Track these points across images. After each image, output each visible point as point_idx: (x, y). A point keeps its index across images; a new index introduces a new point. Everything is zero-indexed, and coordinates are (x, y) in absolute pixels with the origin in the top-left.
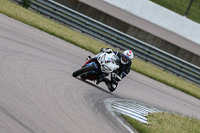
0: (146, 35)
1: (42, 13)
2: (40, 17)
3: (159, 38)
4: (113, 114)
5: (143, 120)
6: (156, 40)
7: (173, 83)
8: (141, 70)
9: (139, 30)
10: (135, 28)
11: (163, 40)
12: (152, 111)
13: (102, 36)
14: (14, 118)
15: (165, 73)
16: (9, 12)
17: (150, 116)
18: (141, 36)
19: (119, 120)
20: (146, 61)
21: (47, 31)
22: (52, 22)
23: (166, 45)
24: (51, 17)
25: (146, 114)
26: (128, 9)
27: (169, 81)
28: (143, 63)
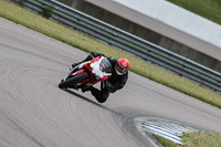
0: (180, 47)
1: (64, 24)
2: (62, 27)
3: (194, 50)
4: (144, 134)
5: (177, 141)
6: (190, 52)
7: (210, 99)
8: (175, 85)
9: (172, 41)
10: (168, 39)
11: (198, 52)
12: (186, 130)
13: (131, 48)
14: (35, 141)
15: (201, 88)
16: (29, 23)
17: (185, 136)
18: (174, 48)
19: (150, 140)
20: (181, 75)
21: (70, 44)
22: (76, 33)
23: (202, 57)
24: (75, 29)
25: (180, 133)
26: (160, 18)
27: (205, 97)
28: (177, 77)
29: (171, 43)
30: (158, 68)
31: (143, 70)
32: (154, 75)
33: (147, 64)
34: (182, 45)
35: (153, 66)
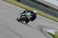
1: (24, 4)
4: (45, 32)
6: (57, 10)
8: (53, 19)
13: (42, 10)
14: (17, 34)
16: (14, 3)
17: (56, 32)
19: (47, 33)
20: (55, 16)
22: (27, 6)
24: (27, 5)
28: (53, 17)
29: (52, 8)
30: (49, 15)
31: (44, 15)
32: (47, 17)
33: (46, 14)
34: (55, 9)
35: (47, 14)
